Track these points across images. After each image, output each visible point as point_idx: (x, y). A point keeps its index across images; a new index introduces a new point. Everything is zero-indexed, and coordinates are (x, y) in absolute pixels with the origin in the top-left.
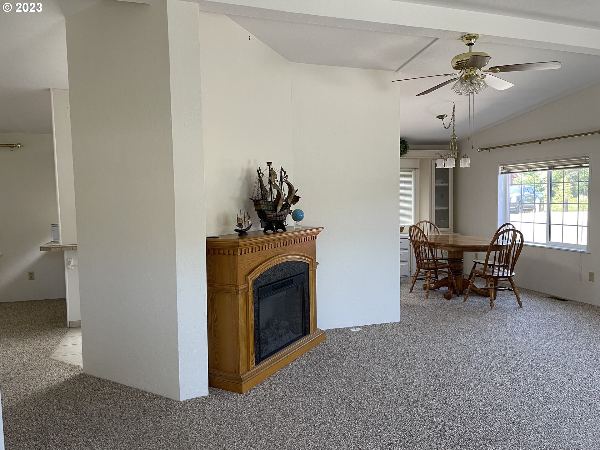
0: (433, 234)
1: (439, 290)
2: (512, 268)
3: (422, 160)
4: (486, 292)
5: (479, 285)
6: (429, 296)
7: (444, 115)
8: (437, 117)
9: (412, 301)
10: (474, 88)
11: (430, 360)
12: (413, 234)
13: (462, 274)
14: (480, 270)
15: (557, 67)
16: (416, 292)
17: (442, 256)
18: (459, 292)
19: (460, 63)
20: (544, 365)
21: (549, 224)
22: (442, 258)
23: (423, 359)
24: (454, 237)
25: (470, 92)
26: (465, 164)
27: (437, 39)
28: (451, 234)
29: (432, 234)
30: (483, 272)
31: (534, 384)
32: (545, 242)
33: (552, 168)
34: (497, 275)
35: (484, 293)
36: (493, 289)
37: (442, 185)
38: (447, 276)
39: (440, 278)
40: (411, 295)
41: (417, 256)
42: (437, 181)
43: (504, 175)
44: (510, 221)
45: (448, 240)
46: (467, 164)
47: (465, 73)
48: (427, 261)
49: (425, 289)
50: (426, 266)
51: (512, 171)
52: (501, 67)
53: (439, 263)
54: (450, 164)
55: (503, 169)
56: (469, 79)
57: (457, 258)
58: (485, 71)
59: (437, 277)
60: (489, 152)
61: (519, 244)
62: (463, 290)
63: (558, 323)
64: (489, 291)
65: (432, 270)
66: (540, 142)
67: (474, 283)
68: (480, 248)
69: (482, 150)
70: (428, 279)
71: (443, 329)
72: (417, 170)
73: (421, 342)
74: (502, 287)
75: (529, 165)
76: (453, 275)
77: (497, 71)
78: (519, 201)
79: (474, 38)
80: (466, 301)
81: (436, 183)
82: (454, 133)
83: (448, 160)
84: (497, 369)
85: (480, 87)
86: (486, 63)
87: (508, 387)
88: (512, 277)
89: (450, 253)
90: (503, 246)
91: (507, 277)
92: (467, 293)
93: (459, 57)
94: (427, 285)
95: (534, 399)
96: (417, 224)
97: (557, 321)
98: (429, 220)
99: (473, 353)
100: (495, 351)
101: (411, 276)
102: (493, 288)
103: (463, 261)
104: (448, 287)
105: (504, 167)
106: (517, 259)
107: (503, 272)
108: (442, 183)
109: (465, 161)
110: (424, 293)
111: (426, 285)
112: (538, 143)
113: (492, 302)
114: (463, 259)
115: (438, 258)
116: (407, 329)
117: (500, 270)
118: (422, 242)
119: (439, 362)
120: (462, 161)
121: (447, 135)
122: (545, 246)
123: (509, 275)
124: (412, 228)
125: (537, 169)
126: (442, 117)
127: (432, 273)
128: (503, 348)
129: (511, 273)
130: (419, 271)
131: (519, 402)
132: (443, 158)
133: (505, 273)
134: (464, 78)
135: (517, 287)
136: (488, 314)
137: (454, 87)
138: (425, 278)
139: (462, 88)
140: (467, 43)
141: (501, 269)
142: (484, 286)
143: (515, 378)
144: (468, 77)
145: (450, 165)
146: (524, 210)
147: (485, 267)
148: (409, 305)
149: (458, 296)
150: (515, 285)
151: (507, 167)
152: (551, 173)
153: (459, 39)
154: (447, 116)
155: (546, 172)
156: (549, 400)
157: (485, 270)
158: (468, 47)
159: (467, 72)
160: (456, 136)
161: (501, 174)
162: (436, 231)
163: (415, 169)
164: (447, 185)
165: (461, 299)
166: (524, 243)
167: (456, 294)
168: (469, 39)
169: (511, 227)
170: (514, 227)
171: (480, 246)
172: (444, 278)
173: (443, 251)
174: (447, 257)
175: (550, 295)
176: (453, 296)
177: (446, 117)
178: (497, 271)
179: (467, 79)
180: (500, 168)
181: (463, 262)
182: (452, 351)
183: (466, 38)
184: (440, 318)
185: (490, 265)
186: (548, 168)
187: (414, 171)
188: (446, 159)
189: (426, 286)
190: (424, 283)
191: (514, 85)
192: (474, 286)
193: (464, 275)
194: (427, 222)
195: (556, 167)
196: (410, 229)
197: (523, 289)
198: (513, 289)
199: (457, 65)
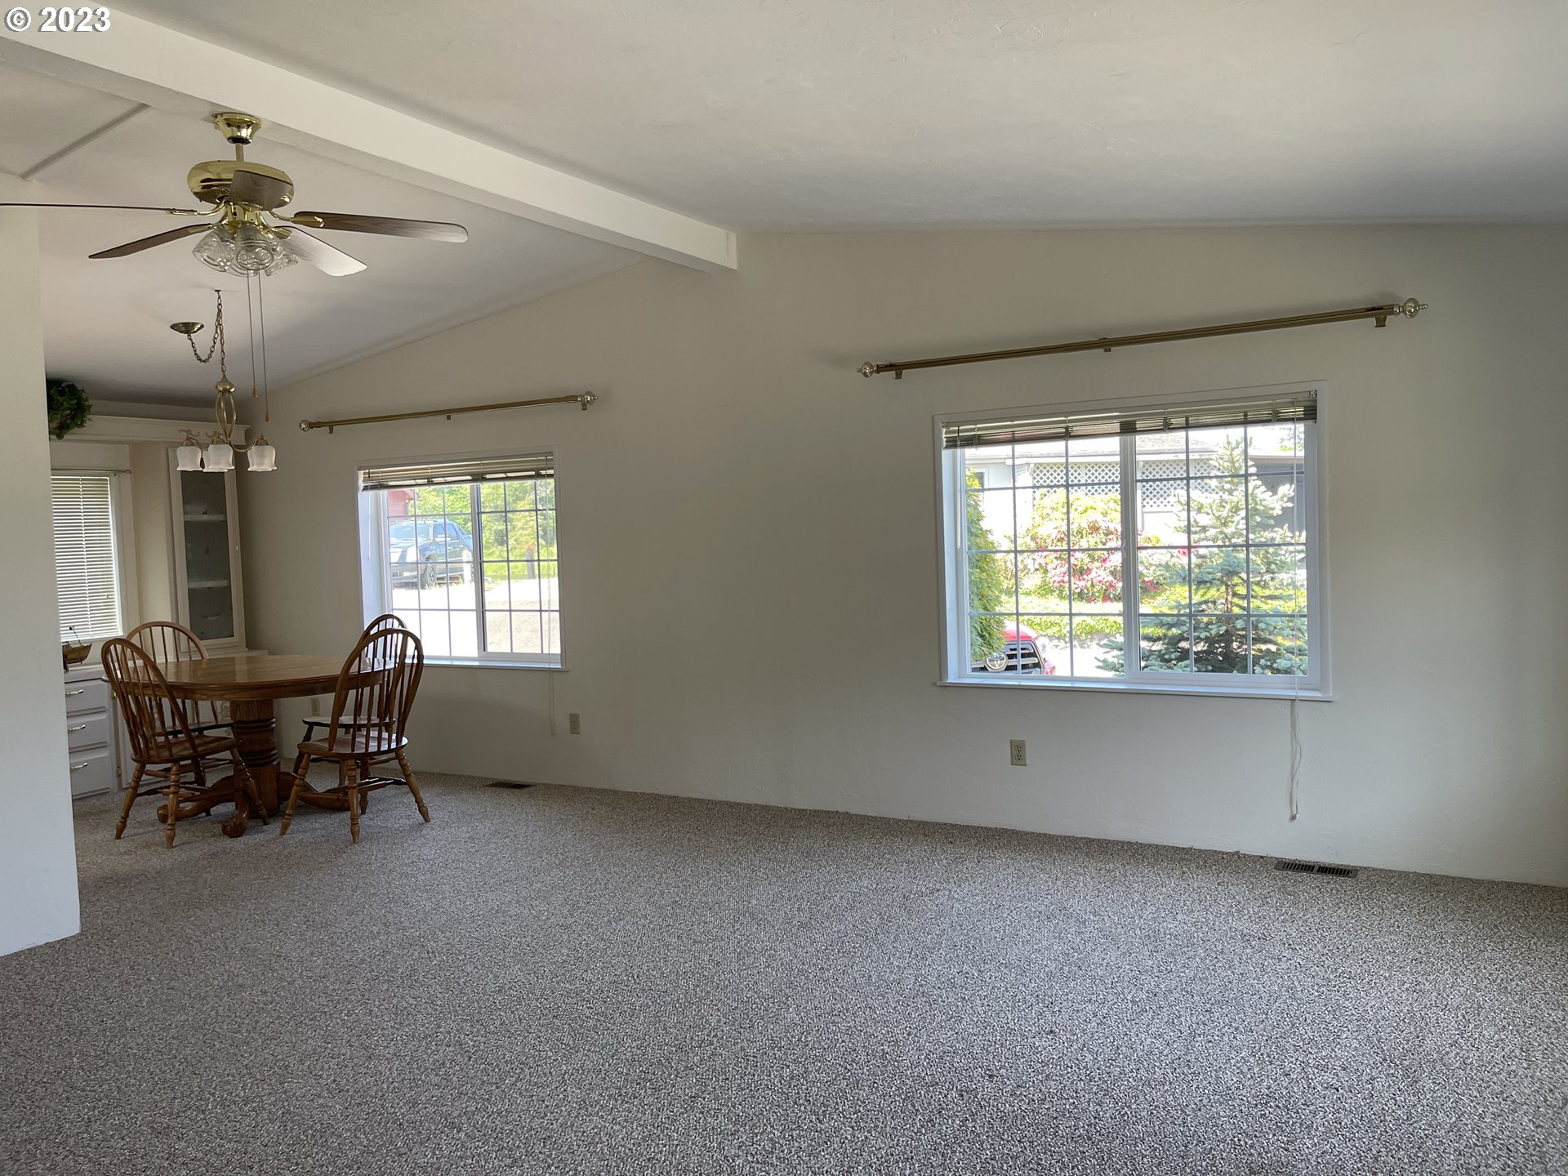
0: (184, 659)
1: (208, 814)
2: (401, 726)
3: (138, 449)
4: (338, 799)
5: (322, 782)
6: (176, 838)
7: (194, 324)
8: (172, 327)
9: (123, 864)
10: (261, 261)
11: (173, 1026)
12: (116, 664)
13: (274, 760)
14: (319, 743)
15: (460, 238)
16: (132, 836)
17: (213, 719)
18: (268, 810)
19: (213, 186)
20: (476, 954)
21: (481, 611)
22: (214, 724)
23: (151, 1029)
24: (250, 660)
25: (248, 269)
26: (262, 461)
27: (143, 106)
28: (242, 654)
29: (180, 660)
30: (327, 746)
31: (451, 1008)
32: (475, 654)
33: (479, 478)
34: (364, 751)
35: (335, 803)
36: (355, 788)
37: (205, 517)
38: (231, 773)
39: (211, 779)
40: (117, 847)
41: (134, 727)
42: (188, 507)
43: (371, 493)
44: (393, 610)
45: (234, 672)
46: (266, 461)
47: (230, 214)
48: (167, 737)
49: (163, 819)
50: (165, 754)
51: (390, 483)
52: (326, 216)
53: (207, 740)
54: (219, 461)
55: (368, 478)
56: (241, 234)
57: (256, 718)
58: (284, 220)
59: (200, 780)
60: (331, 432)
61: (413, 663)
62: (280, 803)
63: (508, 843)
64: (346, 794)
65: (182, 763)
66: (448, 413)
67: (306, 780)
68: (318, 685)
69: (311, 425)
70: (172, 789)
71: (218, 925)
72: (124, 474)
73: (148, 979)
74: (381, 780)
75: (427, 469)
76: (247, 766)
77: (316, 225)
78: (426, 556)
79: (248, 126)
80: (288, 831)
81: (185, 513)
82: (224, 377)
83: (211, 447)
84: (363, 996)
85: (273, 257)
86: (287, 200)
87: (389, 1036)
88: (403, 749)
89: (235, 707)
90: (374, 674)
91: (390, 750)
92: (288, 812)
93: (210, 169)
94: (169, 806)
95: (450, 1046)
96: (131, 635)
97: (507, 840)
98: (170, 621)
99: (300, 971)
100: (360, 951)
101: (121, 789)
102: (355, 785)
103: (274, 725)
104: (234, 803)
105: (369, 473)
106: (412, 702)
107: (379, 739)
108: (205, 513)
109: (262, 456)
110: (161, 832)
111: (165, 807)
112: (445, 417)
113: (354, 820)
114: (274, 720)
115: (203, 726)
116: (101, 951)
117: (371, 735)
118: (145, 686)
119: (201, 1023)
120: (252, 454)
121: (205, 380)
122: (476, 663)
123: (393, 746)
124: (112, 647)
125: (446, 478)
126: (187, 328)
127: (183, 770)
128: (381, 938)
129: (399, 740)
130: (141, 771)
131: (415, 1066)
132: (198, 443)
133: (383, 742)
134: (227, 227)
135: (415, 773)
136: (345, 856)
137: (199, 249)
138: (162, 788)
139: (222, 255)
140: (230, 135)
141: (374, 733)
142: (335, 785)
143: (406, 1008)
144: (240, 226)
145: (219, 464)
146: (438, 579)
147: (333, 734)
148: (111, 878)
149: (266, 824)
150: (412, 767)
151: (378, 473)
152: (478, 490)
153: (206, 120)
154: (202, 326)
155: (468, 486)
156: (485, 1037)
157: (332, 739)
158: (234, 145)
159: (235, 214)
160: (232, 386)
161: (363, 490)
162: (192, 650)
163: (117, 472)
164: (220, 517)
165: (275, 827)
166: (425, 662)
167: (258, 818)
168: (234, 123)
169: (396, 626)
170: (401, 623)
171: (316, 680)
172: (223, 779)
173: (218, 704)
174: (229, 720)
175: (493, 779)
176: (251, 823)
177: (199, 329)
178: (363, 740)
179: (236, 232)
180: (361, 475)
181: (274, 728)
182: (240, 981)
183: (225, 119)
184: (209, 896)
185: (347, 727)
186: (469, 478)
187: (114, 478)
188: (204, 447)
189: (167, 809)
190: (162, 803)
191: (365, 267)
192: (307, 788)
193: (279, 763)
194: (163, 625)
195: (488, 476)
196: (106, 651)
197: (433, 774)
198: (405, 780)
199: (204, 187)
